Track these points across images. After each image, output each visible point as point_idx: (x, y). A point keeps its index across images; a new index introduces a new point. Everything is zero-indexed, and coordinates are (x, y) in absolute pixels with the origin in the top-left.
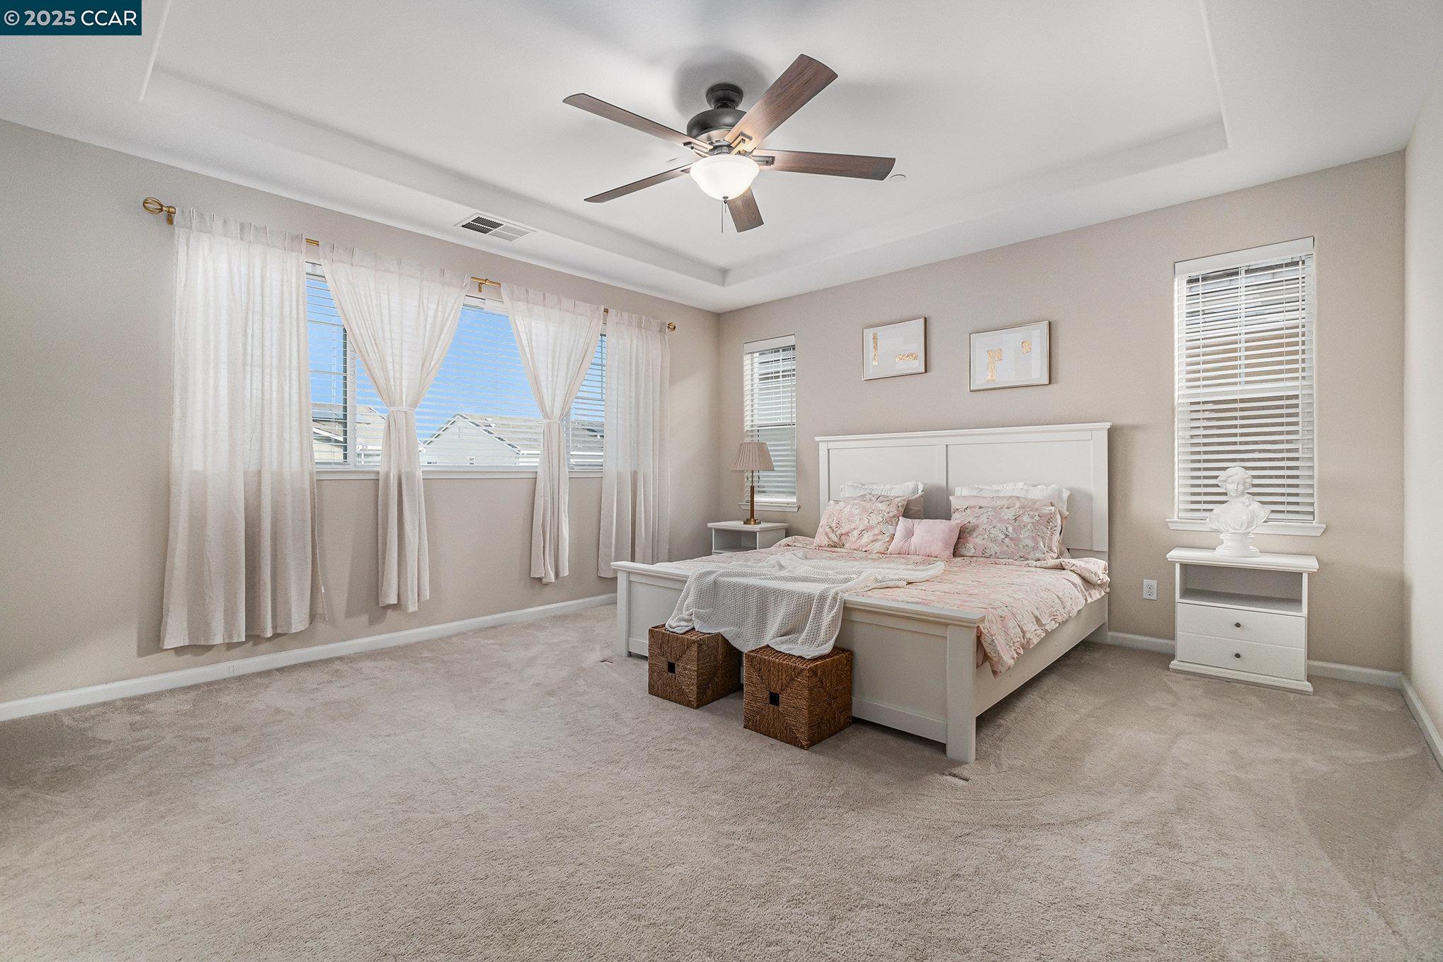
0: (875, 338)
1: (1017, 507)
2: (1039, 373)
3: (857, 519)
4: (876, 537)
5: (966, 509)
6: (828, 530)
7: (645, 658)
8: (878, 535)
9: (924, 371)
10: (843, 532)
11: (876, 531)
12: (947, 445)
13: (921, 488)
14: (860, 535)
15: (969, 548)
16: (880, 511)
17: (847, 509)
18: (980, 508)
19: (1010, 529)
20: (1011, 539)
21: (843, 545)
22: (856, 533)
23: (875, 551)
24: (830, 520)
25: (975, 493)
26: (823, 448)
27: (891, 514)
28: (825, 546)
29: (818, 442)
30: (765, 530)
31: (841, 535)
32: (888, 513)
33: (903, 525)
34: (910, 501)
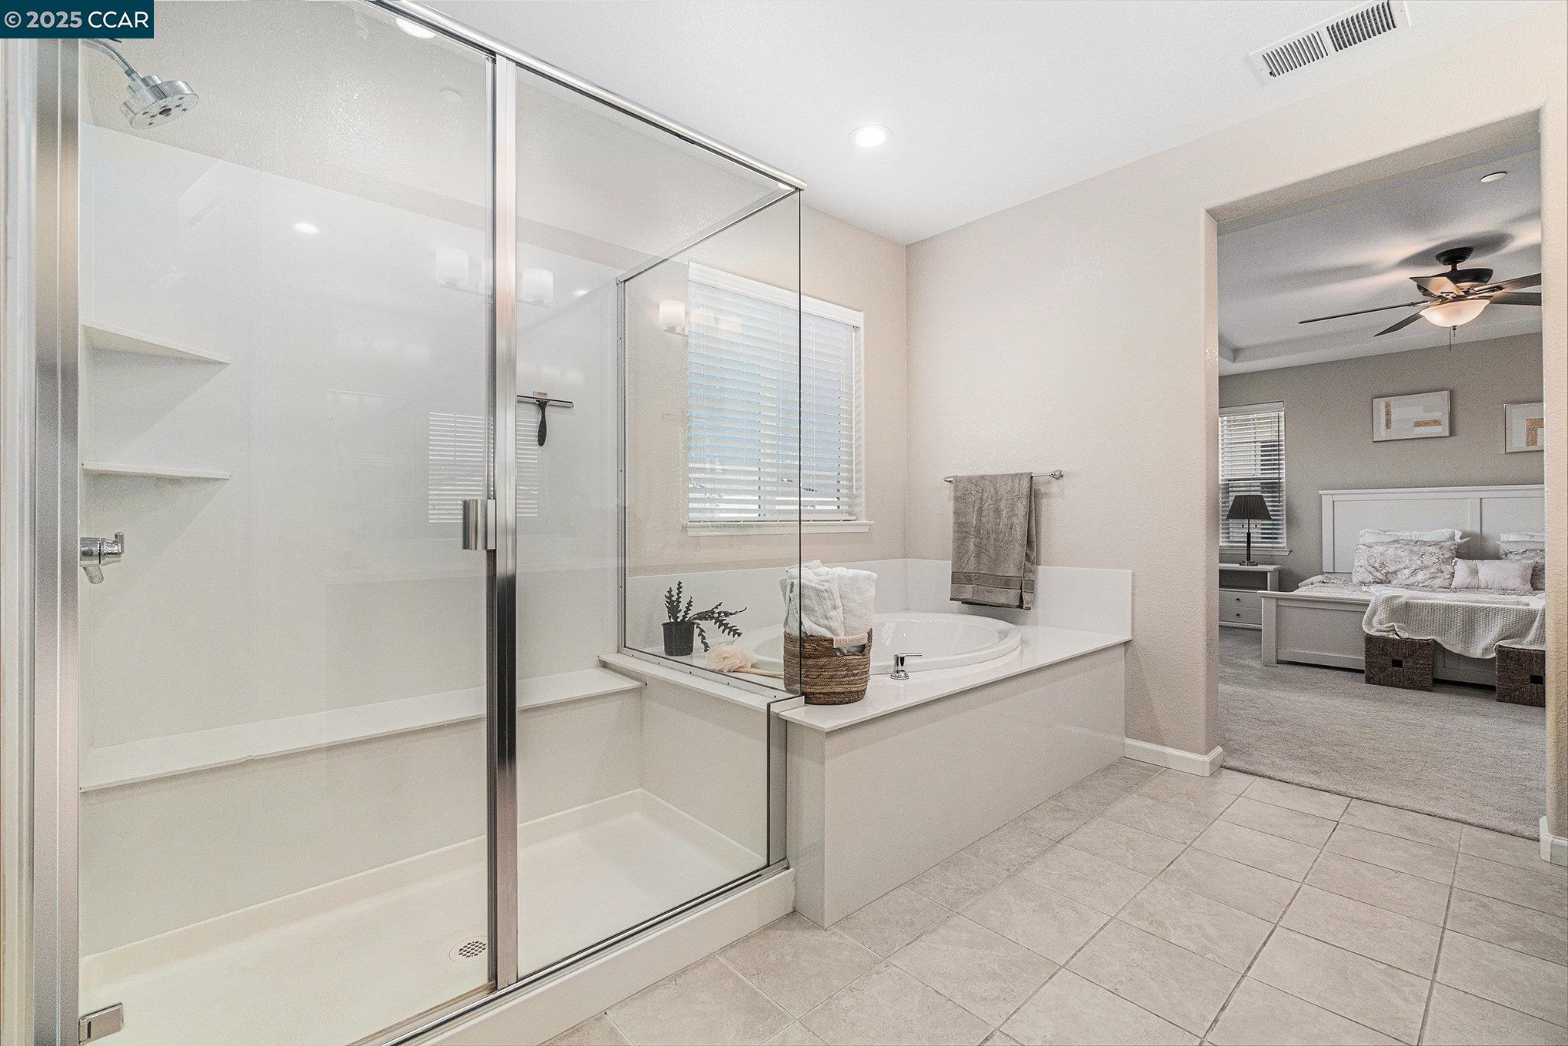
0: (1388, 405)
3: (1405, 560)
4: (1433, 575)
5: (1524, 551)
6: (1370, 568)
7: (1361, 672)
8: (1435, 573)
9: (1447, 434)
10: (1390, 571)
11: (1432, 570)
12: (1482, 498)
13: (1458, 534)
14: (1414, 573)
16: (1433, 554)
17: (1391, 551)
21: (1390, 582)
22: (1407, 572)
23: (1437, 586)
24: (1372, 561)
25: (1525, 540)
26: (1326, 501)
27: (1447, 556)
28: (1369, 583)
29: (1321, 495)
30: (1275, 570)
31: (1387, 574)
32: (1443, 555)
33: (1462, 567)
34: (1459, 545)
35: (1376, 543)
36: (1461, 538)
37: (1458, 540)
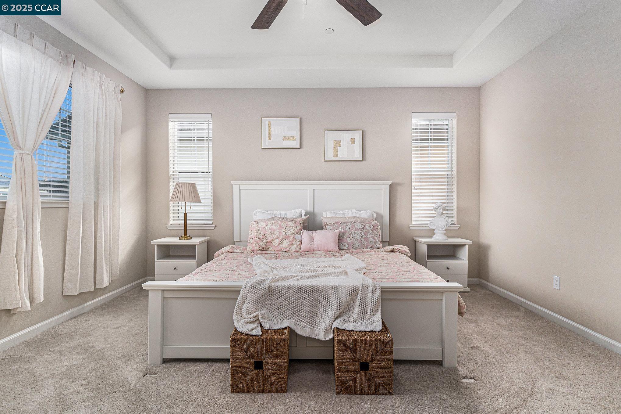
0: (270, 124)
1: (359, 222)
2: (358, 156)
3: (277, 232)
4: (291, 243)
5: (334, 224)
6: (257, 240)
8: (293, 241)
9: (299, 146)
10: (268, 241)
11: (291, 239)
12: (314, 189)
13: (303, 213)
14: (281, 242)
15: (345, 245)
16: (291, 227)
17: (269, 226)
18: (341, 223)
19: (362, 233)
20: (364, 239)
21: (268, 249)
22: (277, 241)
23: (293, 251)
24: (259, 233)
25: (334, 215)
26: (236, 189)
27: (298, 229)
28: (257, 251)
29: (233, 185)
30: (201, 243)
31: (267, 243)
32: (296, 228)
33: (306, 234)
34: (305, 220)
35: (262, 220)
36: (305, 215)
37: (303, 217)
